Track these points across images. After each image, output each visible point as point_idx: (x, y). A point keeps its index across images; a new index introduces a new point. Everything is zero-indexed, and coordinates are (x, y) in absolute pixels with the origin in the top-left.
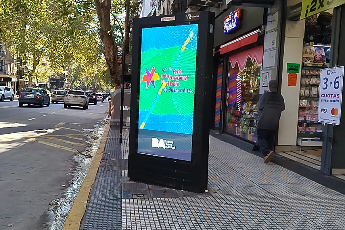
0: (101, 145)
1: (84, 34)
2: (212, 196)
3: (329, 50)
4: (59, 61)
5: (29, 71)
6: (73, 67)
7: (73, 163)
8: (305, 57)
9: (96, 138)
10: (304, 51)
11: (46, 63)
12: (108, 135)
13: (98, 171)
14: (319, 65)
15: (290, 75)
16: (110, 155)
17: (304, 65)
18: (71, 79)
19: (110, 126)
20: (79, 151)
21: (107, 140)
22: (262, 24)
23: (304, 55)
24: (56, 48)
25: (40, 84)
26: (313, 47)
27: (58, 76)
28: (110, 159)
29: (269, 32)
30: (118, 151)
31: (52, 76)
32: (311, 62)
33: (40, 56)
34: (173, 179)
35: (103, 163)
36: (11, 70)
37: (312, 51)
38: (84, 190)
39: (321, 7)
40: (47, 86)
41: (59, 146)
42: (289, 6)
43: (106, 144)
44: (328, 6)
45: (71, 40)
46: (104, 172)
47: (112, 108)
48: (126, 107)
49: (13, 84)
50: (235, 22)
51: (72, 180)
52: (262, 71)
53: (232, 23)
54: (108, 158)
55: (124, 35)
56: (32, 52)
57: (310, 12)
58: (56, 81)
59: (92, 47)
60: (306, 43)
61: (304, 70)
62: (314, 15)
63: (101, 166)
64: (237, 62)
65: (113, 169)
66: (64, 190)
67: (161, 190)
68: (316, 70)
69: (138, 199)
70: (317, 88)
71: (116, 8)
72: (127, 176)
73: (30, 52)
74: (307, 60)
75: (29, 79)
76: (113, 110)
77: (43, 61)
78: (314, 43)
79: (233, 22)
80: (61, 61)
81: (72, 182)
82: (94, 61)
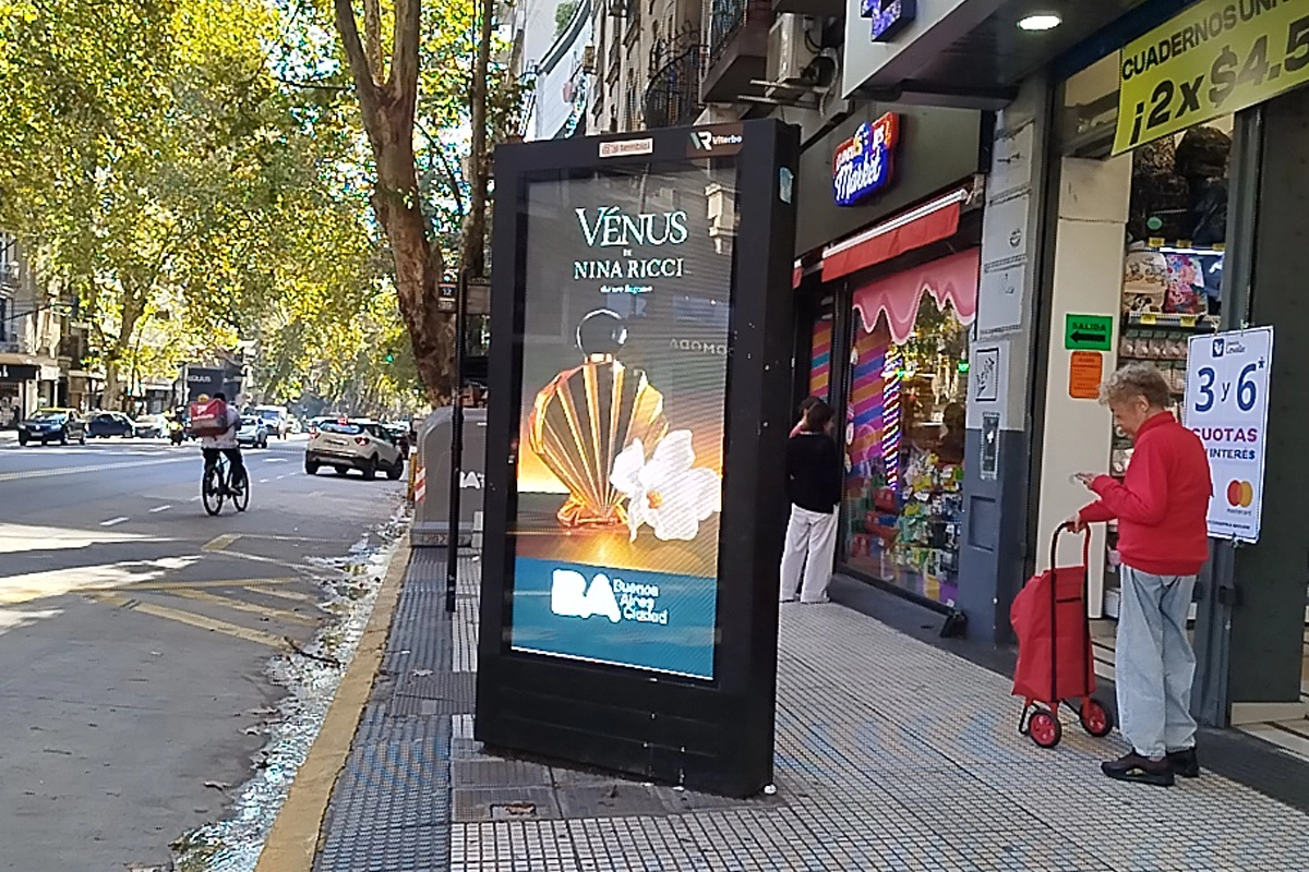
0: (378, 618)
1: (317, 201)
2: (790, 808)
3: (1218, 266)
4: (218, 302)
5: (107, 339)
6: (274, 324)
7: (268, 689)
8: (1133, 294)
9: (355, 594)
10: (1129, 271)
11: (170, 309)
12: (403, 581)
13: (361, 720)
14: (1183, 324)
15: (1076, 357)
16: (409, 655)
17: (1130, 322)
18: (268, 371)
19: (413, 547)
20: (291, 643)
21: (399, 600)
22: (976, 169)
23: (1127, 283)
24: (208, 254)
25: (147, 391)
26: (1160, 257)
27: (216, 360)
28: (409, 670)
29: (1001, 200)
30: (439, 642)
31: (195, 360)
32: (1152, 309)
33: (149, 285)
34: (645, 745)
35: (383, 688)
36: (39, 336)
37: (1159, 271)
38: (307, 790)
39: (1188, 108)
40: (174, 395)
41: (214, 625)
42: (1074, 105)
43: (393, 616)
44: (1215, 104)
45: (266, 224)
46: (384, 722)
47: (417, 481)
48: (472, 474)
49: (47, 388)
50: (875, 163)
51: (265, 753)
52: (975, 343)
53: (866, 165)
54: (401, 670)
55: (467, 208)
56: (116, 269)
57: (1149, 127)
58: (208, 379)
59: (344, 251)
60: (1135, 240)
61: (1128, 338)
62: (1164, 137)
63: (375, 700)
64: (883, 310)
65: (421, 709)
66: (232, 791)
67: (598, 789)
68: (1172, 340)
69: (512, 824)
70: (1176, 404)
71: (437, 106)
72: (472, 737)
73: (111, 268)
74: (1140, 302)
75: (105, 372)
76: (424, 487)
77: (159, 301)
78: (1166, 242)
79: (869, 162)
80: (227, 301)
81: (262, 761)
82: (353, 301)
